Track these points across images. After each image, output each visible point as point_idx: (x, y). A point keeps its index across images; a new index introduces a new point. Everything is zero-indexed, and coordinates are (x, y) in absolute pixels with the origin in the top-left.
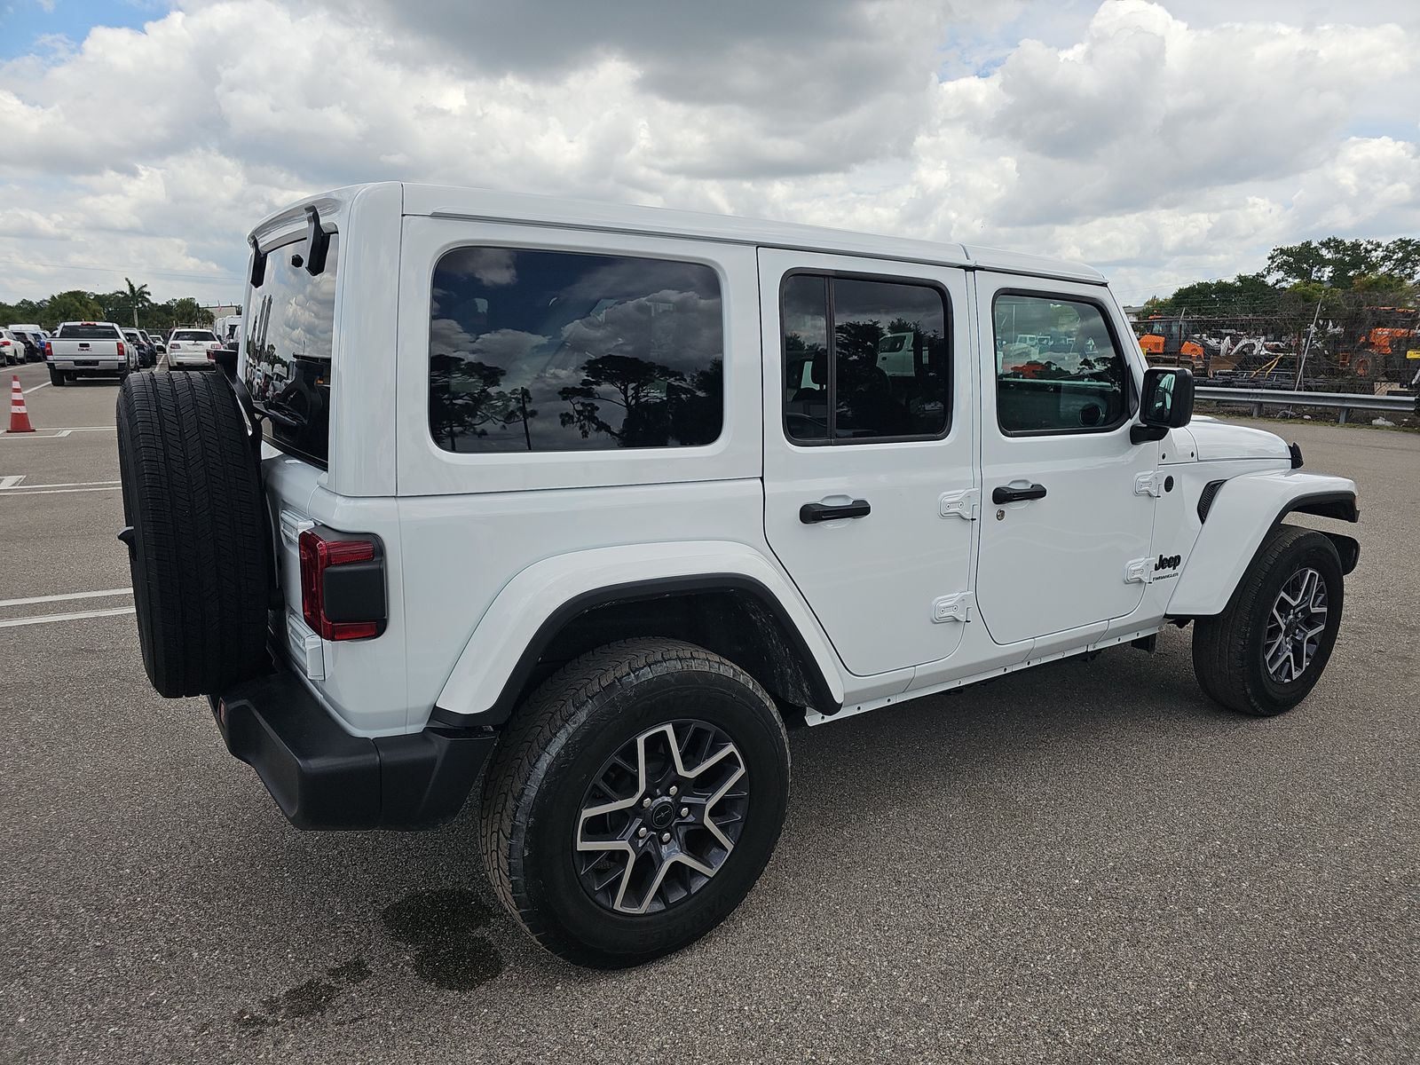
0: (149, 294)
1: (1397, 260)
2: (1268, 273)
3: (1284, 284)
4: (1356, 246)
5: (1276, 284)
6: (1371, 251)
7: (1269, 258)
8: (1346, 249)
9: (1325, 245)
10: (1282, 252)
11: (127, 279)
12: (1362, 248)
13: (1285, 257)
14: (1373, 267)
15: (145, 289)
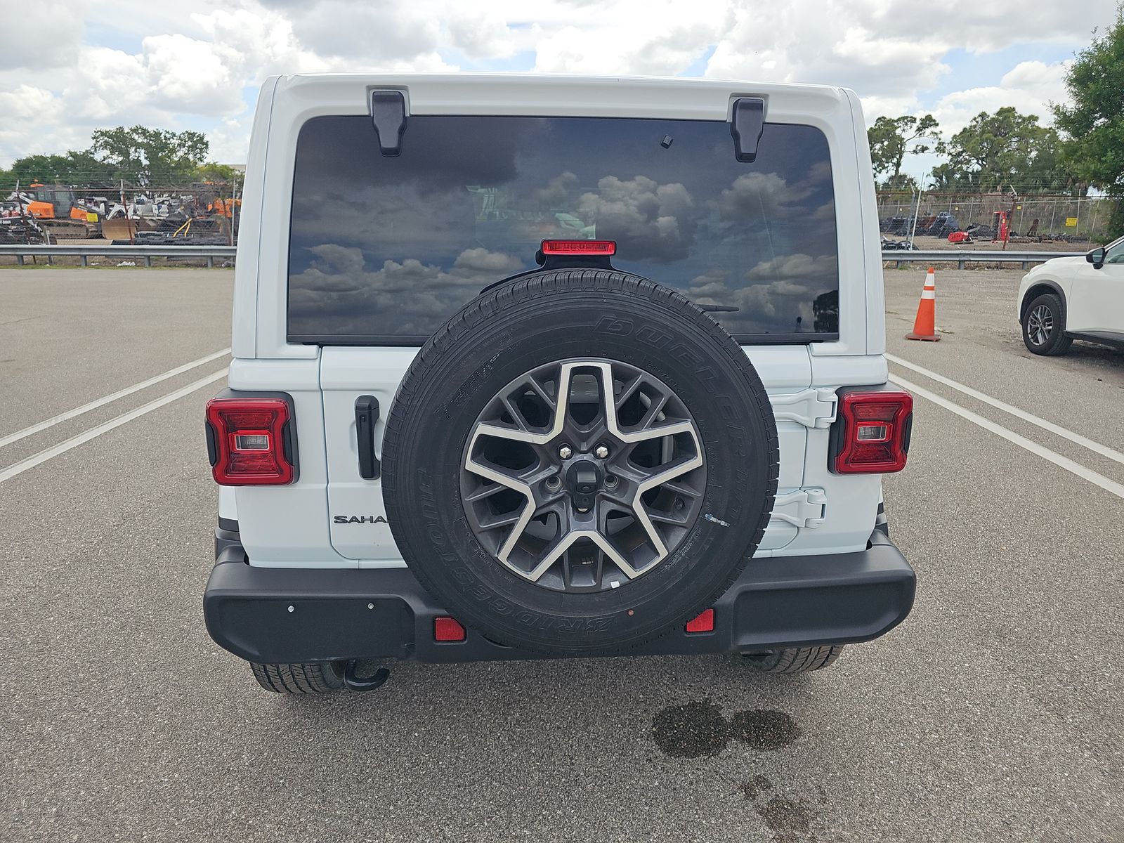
1: (189, 147)
2: (96, 150)
3: (110, 161)
4: (157, 134)
5: (104, 160)
6: (169, 139)
7: (93, 138)
8: (151, 136)
9: (134, 131)
10: (103, 134)
12: (162, 136)
13: (106, 138)
14: (173, 151)
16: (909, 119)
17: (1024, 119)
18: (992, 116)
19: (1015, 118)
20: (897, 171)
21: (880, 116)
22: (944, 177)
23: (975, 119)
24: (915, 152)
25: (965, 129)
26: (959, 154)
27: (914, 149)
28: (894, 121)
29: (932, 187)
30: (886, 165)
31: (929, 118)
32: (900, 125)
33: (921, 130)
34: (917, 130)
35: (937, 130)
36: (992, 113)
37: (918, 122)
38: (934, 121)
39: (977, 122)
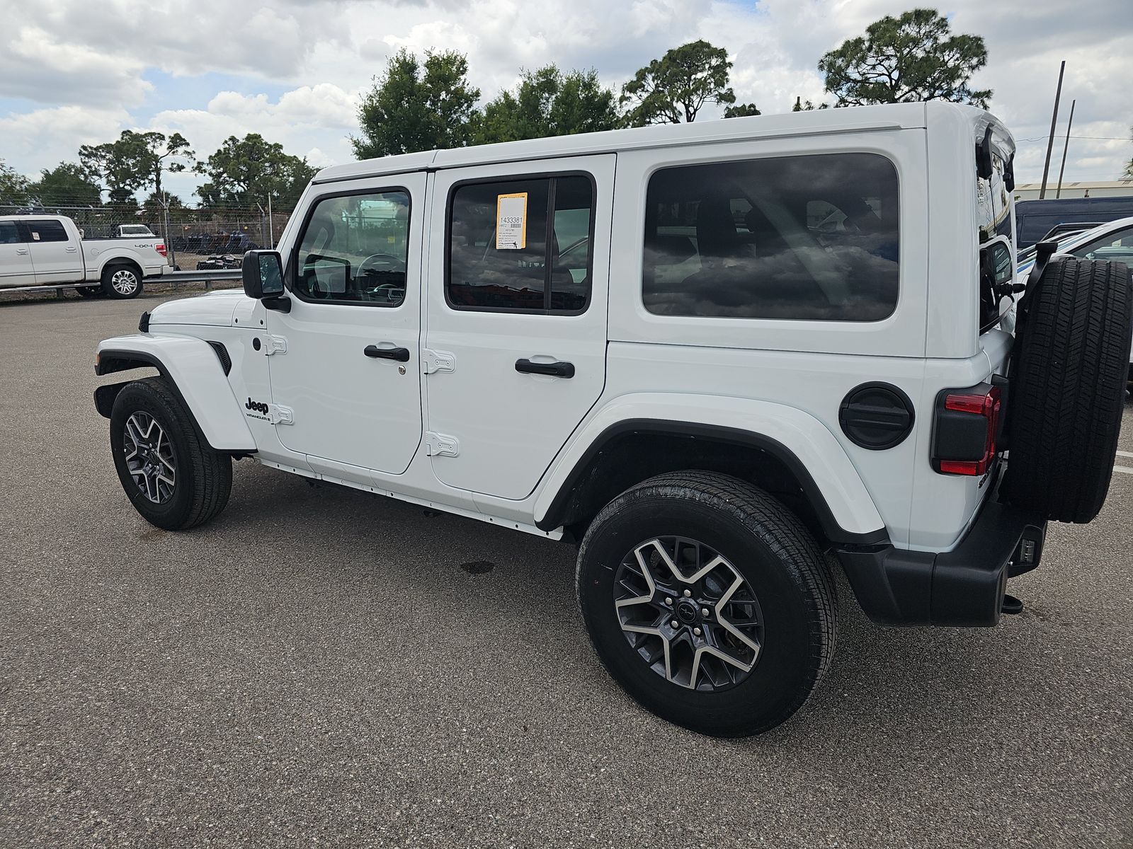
16: (157, 135)
17: (270, 146)
18: (241, 141)
19: (262, 144)
20: (158, 188)
21: (125, 130)
22: (210, 197)
23: (226, 142)
24: (171, 169)
25: (219, 151)
26: (220, 175)
27: (170, 167)
28: (142, 136)
29: (201, 207)
30: (142, 182)
31: (177, 136)
32: (148, 141)
33: (173, 148)
34: (168, 148)
35: (189, 149)
36: (241, 139)
37: (168, 140)
38: (184, 140)
39: (229, 145)
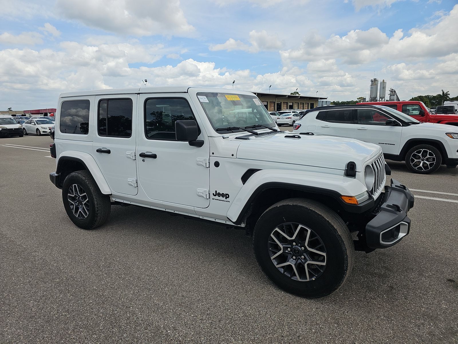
0: (449, 94)
11: (442, 90)
15: (448, 93)
